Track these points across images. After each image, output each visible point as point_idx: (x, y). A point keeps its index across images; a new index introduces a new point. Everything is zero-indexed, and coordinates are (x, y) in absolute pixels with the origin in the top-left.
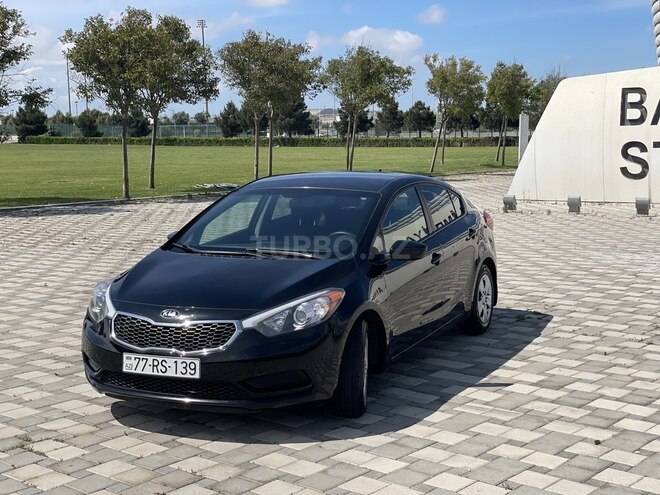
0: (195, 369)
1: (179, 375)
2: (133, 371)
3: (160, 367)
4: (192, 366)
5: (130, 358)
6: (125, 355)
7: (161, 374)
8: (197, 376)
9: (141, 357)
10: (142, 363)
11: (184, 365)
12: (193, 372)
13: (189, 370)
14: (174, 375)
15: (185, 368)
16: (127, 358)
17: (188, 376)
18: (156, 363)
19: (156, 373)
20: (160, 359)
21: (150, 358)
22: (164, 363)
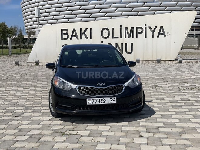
0: (115, 100)
1: (109, 103)
2: (92, 104)
3: (102, 101)
4: (114, 99)
5: (90, 100)
6: (88, 99)
7: (103, 103)
8: (116, 102)
9: (95, 99)
10: (95, 101)
11: (111, 99)
12: (114, 101)
13: (113, 101)
14: (108, 103)
15: (111, 100)
16: (89, 100)
17: (112, 103)
18: (101, 100)
19: (101, 103)
20: (102, 99)
21: (98, 99)
22: (104, 100)
